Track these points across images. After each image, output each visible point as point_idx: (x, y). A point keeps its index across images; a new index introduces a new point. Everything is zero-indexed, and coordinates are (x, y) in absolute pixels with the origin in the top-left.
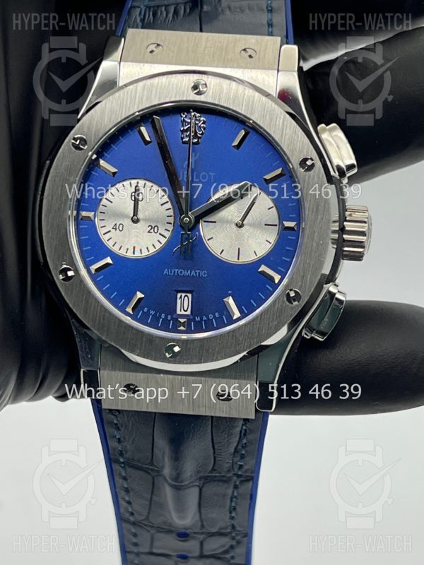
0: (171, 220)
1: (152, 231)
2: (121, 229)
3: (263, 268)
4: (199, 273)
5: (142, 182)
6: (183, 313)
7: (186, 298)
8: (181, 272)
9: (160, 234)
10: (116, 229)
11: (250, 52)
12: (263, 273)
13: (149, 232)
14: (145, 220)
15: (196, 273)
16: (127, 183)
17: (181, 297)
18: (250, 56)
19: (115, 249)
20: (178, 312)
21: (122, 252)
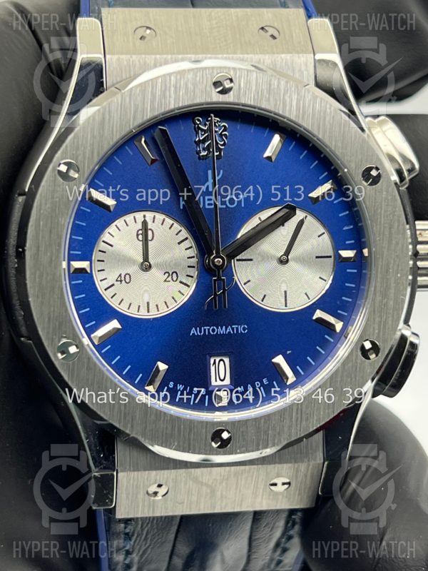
0: (194, 261)
1: (170, 279)
2: (128, 281)
3: (319, 314)
4: (237, 329)
5: (149, 215)
6: (219, 383)
7: (222, 362)
8: (213, 330)
9: (181, 282)
10: (121, 281)
11: (271, 31)
12: (320, 320)
13: (165, 281)
14: (159, 266)
15: (233, 329)
16: (129, 218)
17: (215, 363)
18: (273, 37)
19: (123, 309)
20: (214, 383)
21: (133, 312)
